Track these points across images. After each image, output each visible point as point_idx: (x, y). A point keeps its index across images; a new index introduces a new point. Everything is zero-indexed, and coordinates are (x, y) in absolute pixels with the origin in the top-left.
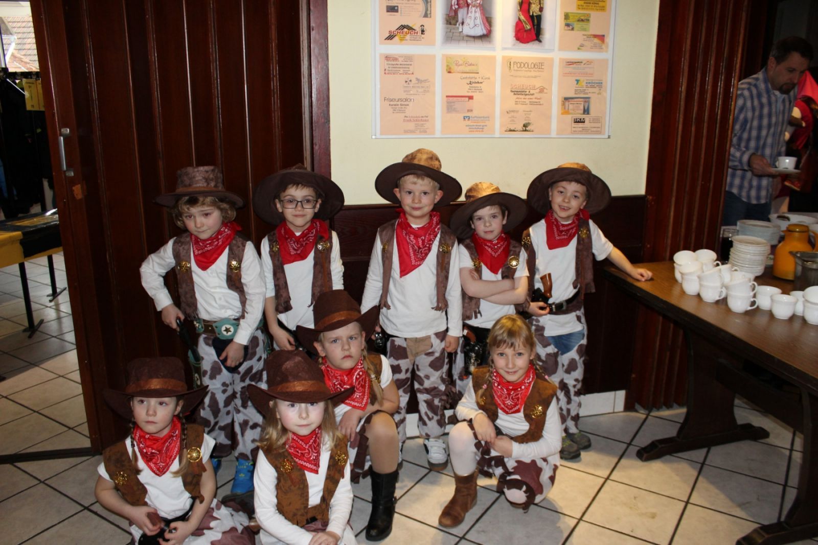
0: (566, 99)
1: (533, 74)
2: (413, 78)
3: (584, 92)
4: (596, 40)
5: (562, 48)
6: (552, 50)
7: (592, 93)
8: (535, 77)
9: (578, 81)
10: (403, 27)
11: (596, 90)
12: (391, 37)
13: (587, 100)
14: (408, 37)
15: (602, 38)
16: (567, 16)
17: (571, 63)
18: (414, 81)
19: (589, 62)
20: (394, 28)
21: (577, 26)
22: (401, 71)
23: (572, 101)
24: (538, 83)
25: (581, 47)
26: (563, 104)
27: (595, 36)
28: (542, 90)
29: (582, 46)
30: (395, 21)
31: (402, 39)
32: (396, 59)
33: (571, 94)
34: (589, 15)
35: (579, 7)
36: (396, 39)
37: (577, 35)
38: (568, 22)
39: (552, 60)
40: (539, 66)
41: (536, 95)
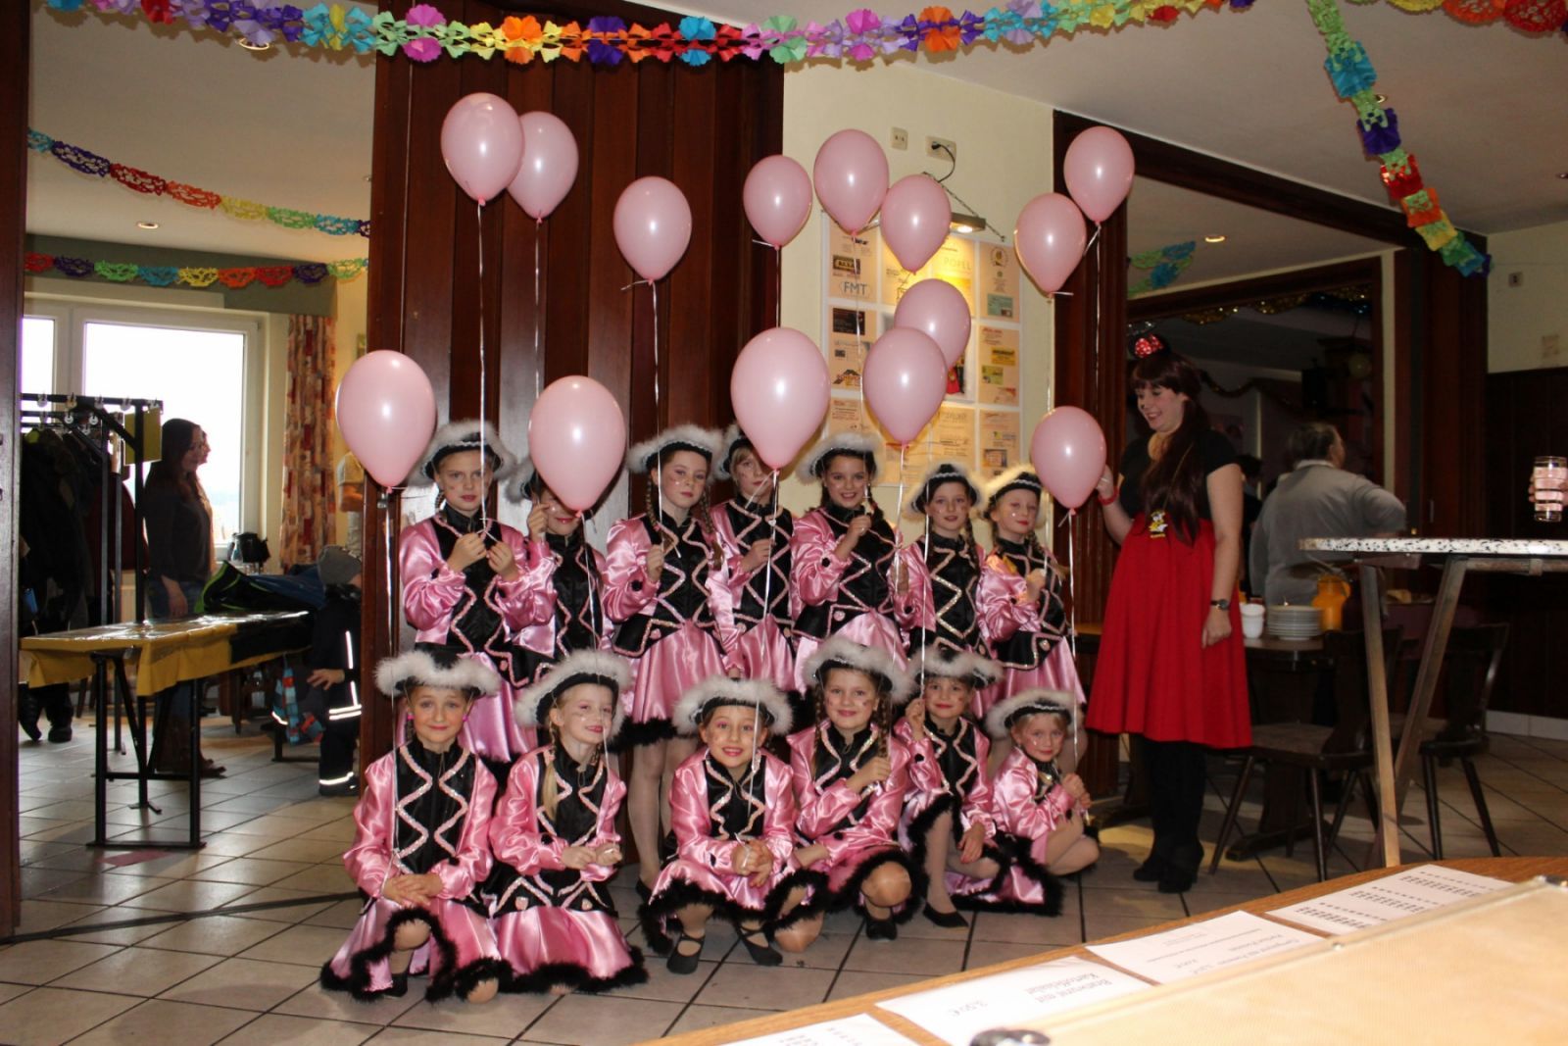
0: (987, 451)
1: (958, 424)
2: (857, 423)
3: (1001, 444)
4: (1009, 394)
5: (982, 400)
6: (971, 402)
7: (1007, 446)
8: (960, 428)
9: (995, 433)
10: (849, 372)
11: (1011, 443)
12: (838, 382)
13: (1004, 452)
14: (853, 382)
15: (1013, 391)
16: (984, 369)
17: (989, 415)
18: (859, 427)
19: (1004, 415)
20: (841, 372)
21: (993, 378)
22: (848, 416)
23: (991, 454)
24: (962, 434)
25: (996, 400)
26: (985, 456)
27: (1009, 390)
28: (966, 442)
29: (997, 398)
30: (843, 365)
31: (848, 384)
32: (842, 404)
33: (991, 447)
34: (1002, 370)
35: (994, 361)
36: (843, 383)
37: (993, 388)
38: (987, 374)
39: (973, 411)
40: (963, 416)
41: (963, 446)
